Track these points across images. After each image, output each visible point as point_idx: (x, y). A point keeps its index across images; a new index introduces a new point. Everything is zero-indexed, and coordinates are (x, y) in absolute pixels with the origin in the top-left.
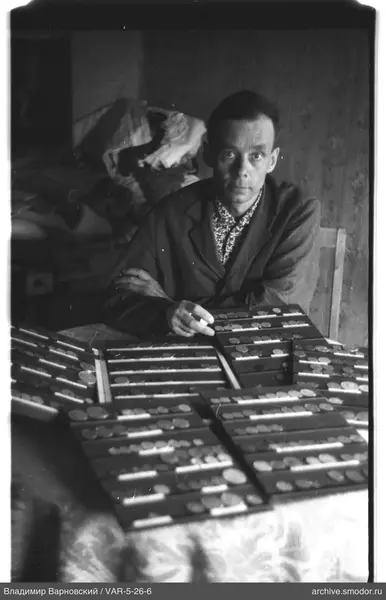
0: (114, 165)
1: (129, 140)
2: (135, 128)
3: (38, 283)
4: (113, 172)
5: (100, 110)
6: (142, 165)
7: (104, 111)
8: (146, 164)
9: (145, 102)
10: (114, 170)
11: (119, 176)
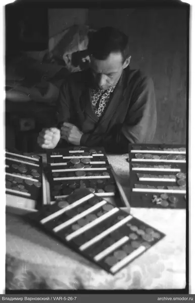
0: (69, 61)
1: (78, 48)
2: (81, 41)
3: (26, 125)
4: (69, 65)
5: (63, 31)
6: (84, 61)
7: (66, 31)
8: (86, 60)
9: (88, 27)
10: (70, 64)
11: (72, 66)
